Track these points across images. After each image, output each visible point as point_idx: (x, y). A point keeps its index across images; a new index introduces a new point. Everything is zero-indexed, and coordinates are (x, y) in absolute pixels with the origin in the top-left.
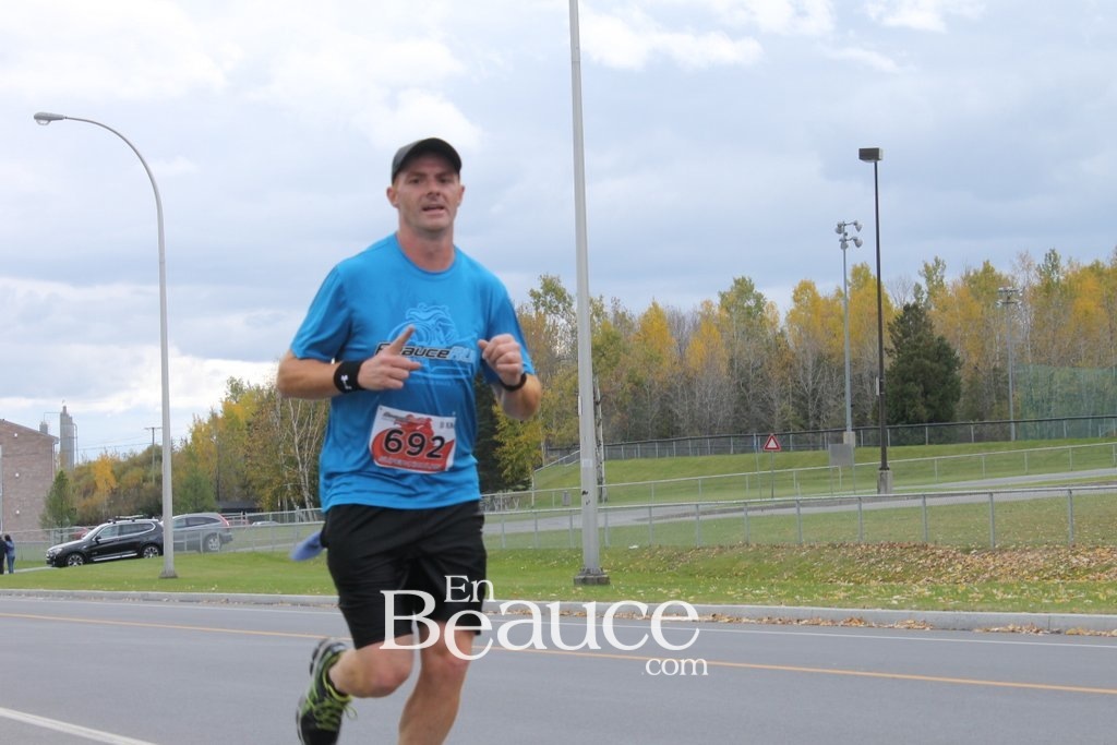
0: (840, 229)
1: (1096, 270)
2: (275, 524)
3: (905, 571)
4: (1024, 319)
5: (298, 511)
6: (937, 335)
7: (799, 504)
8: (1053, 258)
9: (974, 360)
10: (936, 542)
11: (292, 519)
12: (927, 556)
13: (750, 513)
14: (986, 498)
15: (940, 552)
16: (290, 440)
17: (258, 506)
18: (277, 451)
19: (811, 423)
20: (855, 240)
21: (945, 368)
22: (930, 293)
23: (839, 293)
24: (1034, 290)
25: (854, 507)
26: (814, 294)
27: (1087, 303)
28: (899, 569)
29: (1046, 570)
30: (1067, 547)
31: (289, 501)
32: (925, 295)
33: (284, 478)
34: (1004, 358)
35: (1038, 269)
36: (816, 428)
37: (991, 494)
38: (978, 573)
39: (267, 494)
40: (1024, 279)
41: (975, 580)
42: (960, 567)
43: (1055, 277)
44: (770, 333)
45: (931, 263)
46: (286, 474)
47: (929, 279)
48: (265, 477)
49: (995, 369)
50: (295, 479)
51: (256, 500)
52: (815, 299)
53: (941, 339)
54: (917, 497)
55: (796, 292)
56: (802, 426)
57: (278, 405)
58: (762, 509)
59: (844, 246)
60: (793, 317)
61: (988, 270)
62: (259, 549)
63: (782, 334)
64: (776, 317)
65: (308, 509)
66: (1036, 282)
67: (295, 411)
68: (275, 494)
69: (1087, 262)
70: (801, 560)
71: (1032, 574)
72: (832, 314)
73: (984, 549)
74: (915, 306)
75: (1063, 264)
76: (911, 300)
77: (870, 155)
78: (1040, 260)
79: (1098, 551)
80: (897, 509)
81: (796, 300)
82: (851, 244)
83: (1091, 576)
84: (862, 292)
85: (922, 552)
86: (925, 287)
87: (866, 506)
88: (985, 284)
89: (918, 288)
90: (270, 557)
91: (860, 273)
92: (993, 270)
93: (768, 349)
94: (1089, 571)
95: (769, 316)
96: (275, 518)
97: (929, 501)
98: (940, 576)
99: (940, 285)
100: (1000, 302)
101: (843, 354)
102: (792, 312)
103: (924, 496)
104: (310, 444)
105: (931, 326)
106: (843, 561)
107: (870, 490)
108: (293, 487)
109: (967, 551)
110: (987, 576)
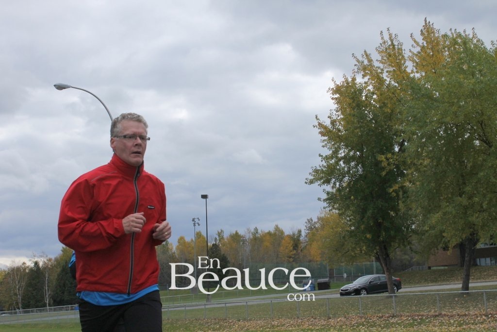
0: (193, 220)
1: (269, 233)
2: (9, 315)
3: (220, 327)
4: (248, 248)
5: (17, 310)
6: (222, 253)
7: (185, 306)
8: (256, 229)
9: (233, 261)
10: (229, 318)
11: (16, 313)
12: (226, 322)
13: (170, 309)
14: (245, 304)
15: (230, 321)
16: (15, 287)
17: (4, 309)
18: (11, 291)
19: (183, 281)
20: (198, 223)
21: (225, 264)
22: (220, 240)
23: (192, 240)
24: (251, 240)
25: (203, 307)
26: (184, 240)
27: (267, 244)
28: (218, 327)
29: (264, 326)
30: (270, 319)
31: (14, 307)
32: (218, 241)
33: (12, 299)
34: (243, 260)
35: (252, 233)
36: (185, 282)
37: (247, 302)
38: (243, 327)
39: (7, 305)
40: (248, 236)
41: (242, 329)
42: (237, 326)
43: (257, 235)
44: (170, 253)
45: (220, 231)
46: (14, 299)
47: (219, 236)
48: (7, 299)
49: (240, 264)
50: (16, 301)
51: (4, 307)
52: (185, 242)
53: (224, 255)
54: (223, 303)
55: (179, 240)
56: (180, 282)
57: (11, 276)
58: (174, 308)
59: (195, 225)
60: (178, 248)
61: (237, 233)
62: (5, 323)
63: (174, 253)
64: (172, 248)
65: (21, 310)
66: (251, 237)
67: (17, 278)
68: (10, 305)
69: (267, 231)
70: (186, 324)
71: (260, 327)
72: (190, 247)
73: (244, 320)
74: (216, 244)
75: (259, 231)
76: (215, 243)
77: (204, 197)
78: (253, 230)
79: (280, 320)
80: (215, 308)
81: (179, 242)
82: (197, 224)
83: (279, 328)
84: (199, 240)
85: (225, 321)
86: (218, 239)
87: (207, 307)
88: (236, 237)
89: (216, 239)
90: (9, 326)
91: (199, 235)
92: (238, 233)
93: (170, 258)
94: (278, 326)
95: (170, 247)
96: (10, 313)
97: (227, 305)
98: (231, 329)
99: (223, 238)
100: (241, 243)
101: (193, 259)
102: (178, 246)
103: (226, 303)
104: (22, 289)
105: (221, 251)
106: (200, 324)
107: (205, 302)
108: (16, 303)
109: (239, 321)
110: (246, 328)
